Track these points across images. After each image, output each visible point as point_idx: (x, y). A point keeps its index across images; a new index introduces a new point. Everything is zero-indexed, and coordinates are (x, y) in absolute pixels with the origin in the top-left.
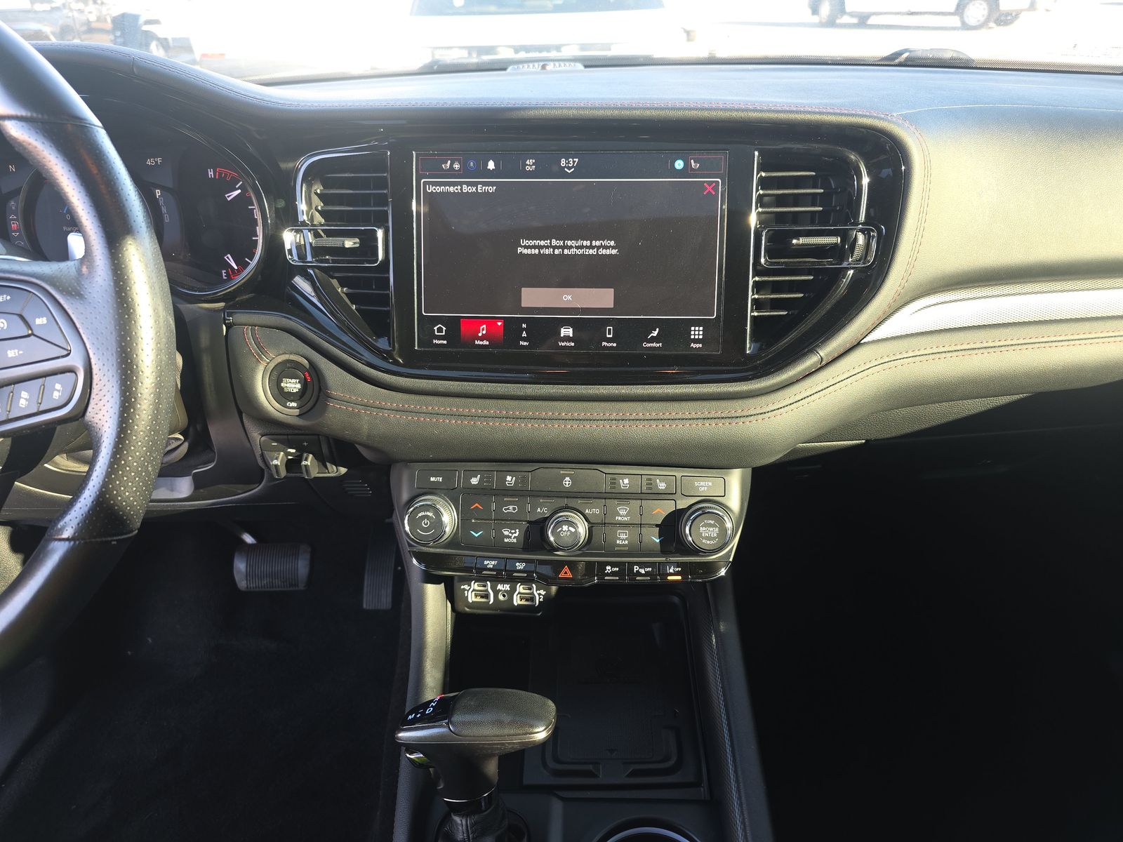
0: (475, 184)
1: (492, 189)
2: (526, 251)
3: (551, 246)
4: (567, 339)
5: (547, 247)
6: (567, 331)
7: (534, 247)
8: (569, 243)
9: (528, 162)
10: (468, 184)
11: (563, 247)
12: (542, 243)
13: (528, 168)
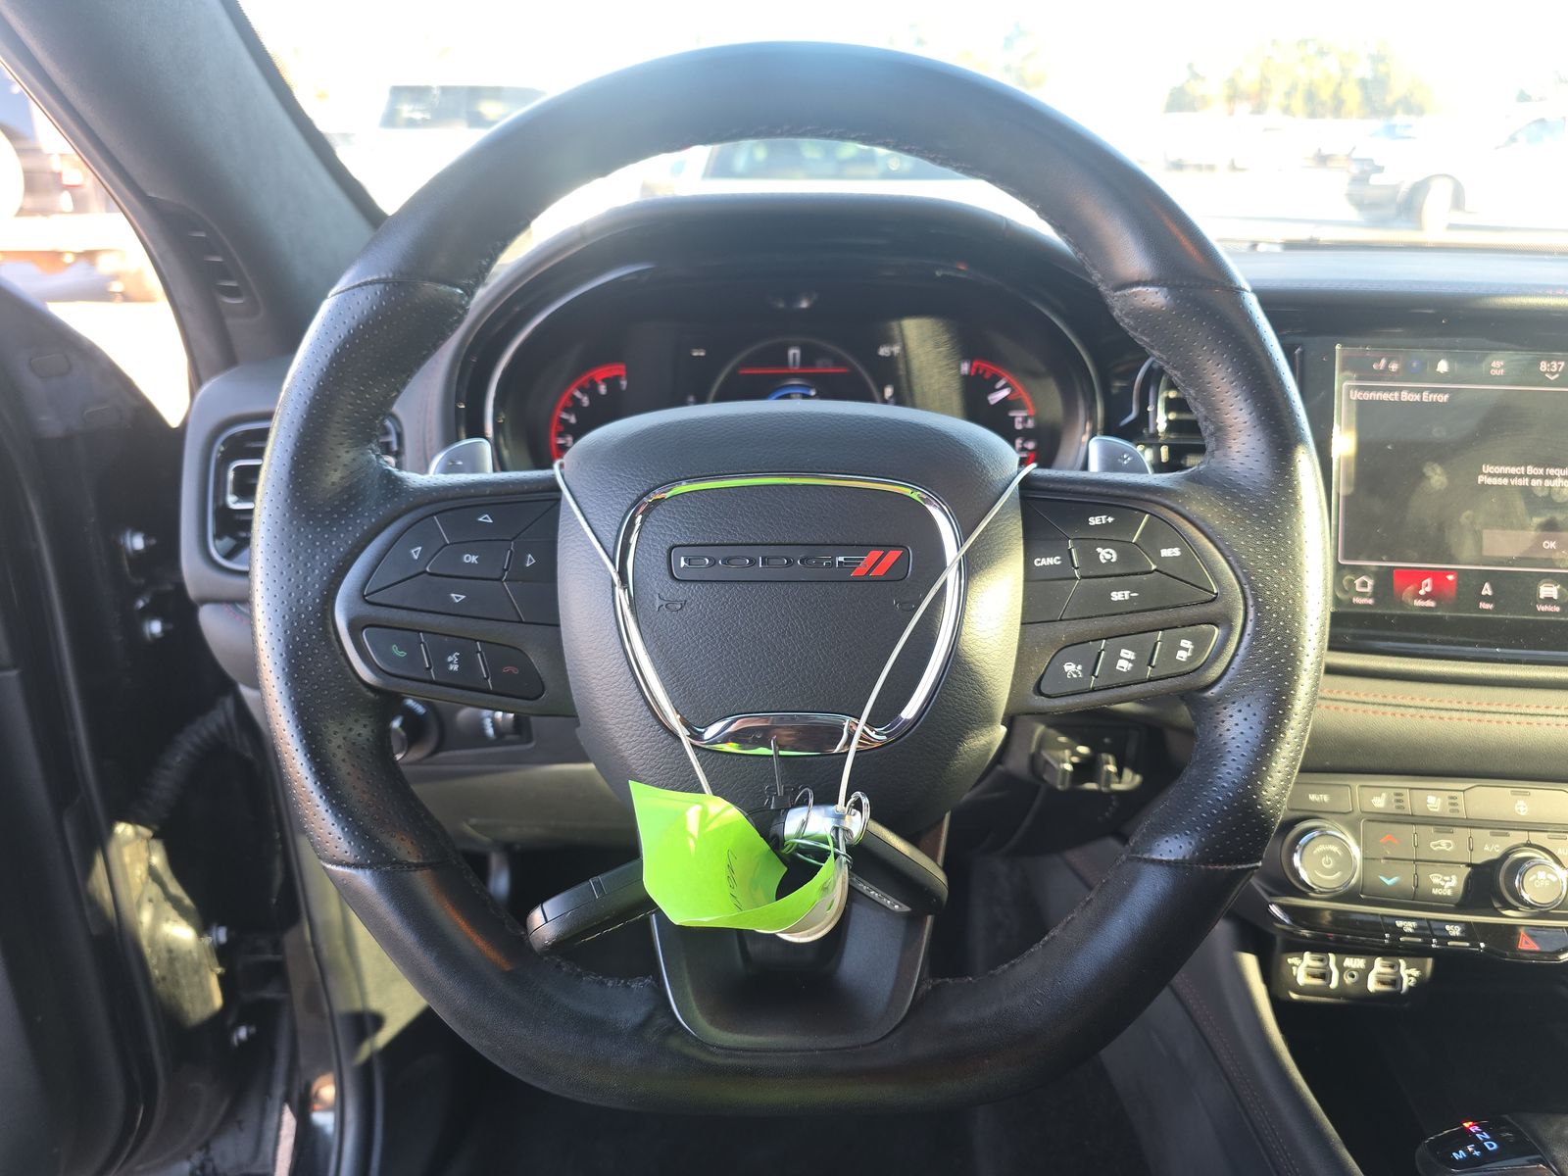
0: (1420, 391)
1: (1443, 398)
2: (1489, 481)
3: (1526, 475)
4: (1549, 600)
5: (1521, 476)
6: (1548, 590)
7: (1503, 476)
8: (1551, 471)
9: (1494, 364)
10: (1411, 390)
11: (1544, 477)
12: (1513, 470)
13: (1494, 372)
